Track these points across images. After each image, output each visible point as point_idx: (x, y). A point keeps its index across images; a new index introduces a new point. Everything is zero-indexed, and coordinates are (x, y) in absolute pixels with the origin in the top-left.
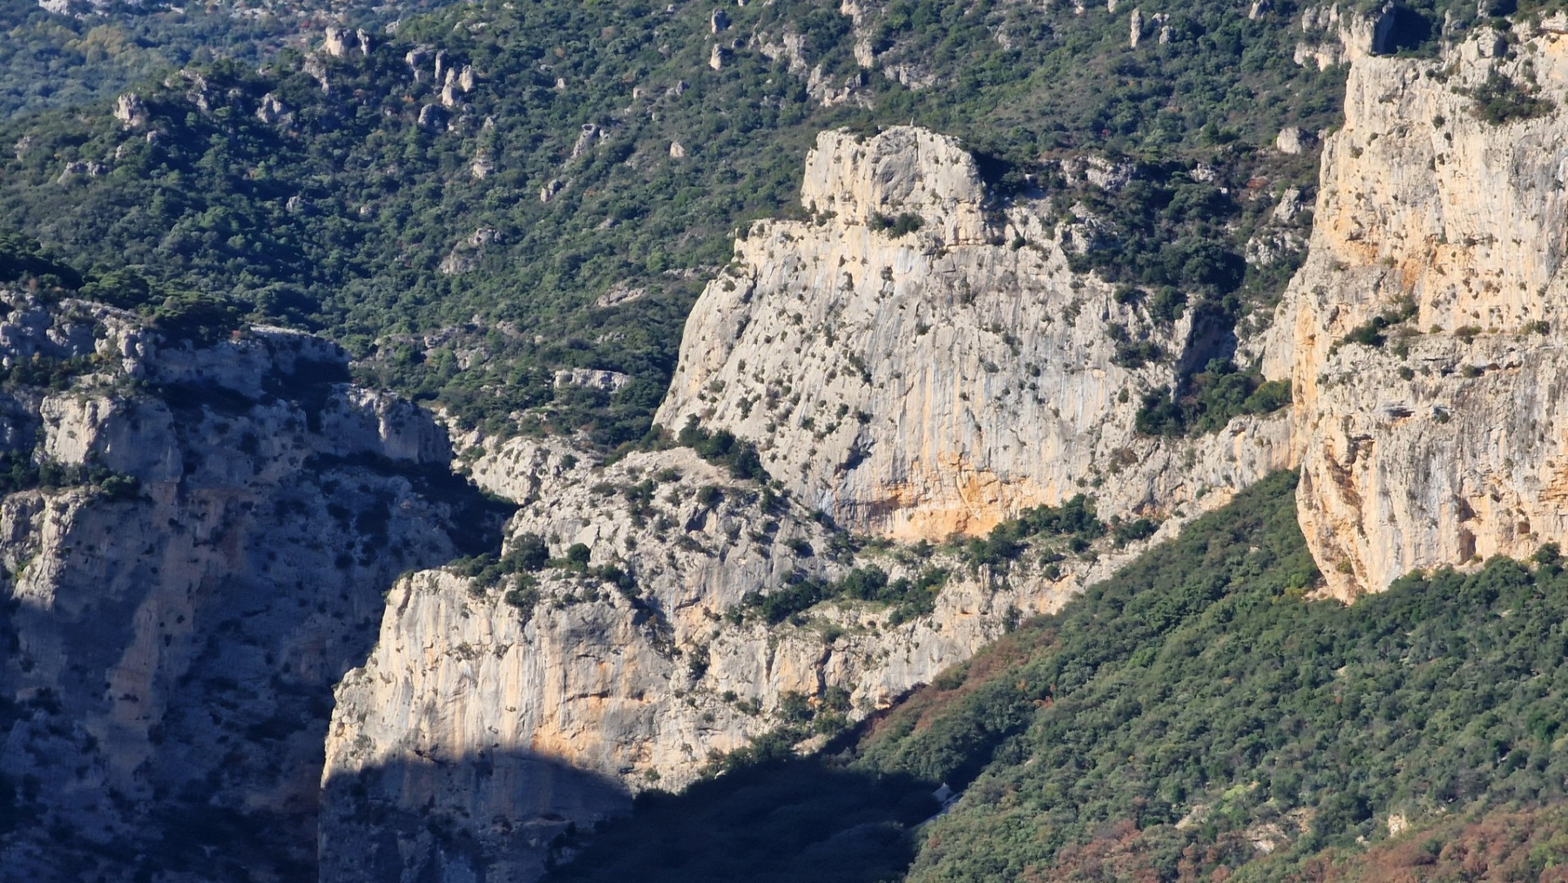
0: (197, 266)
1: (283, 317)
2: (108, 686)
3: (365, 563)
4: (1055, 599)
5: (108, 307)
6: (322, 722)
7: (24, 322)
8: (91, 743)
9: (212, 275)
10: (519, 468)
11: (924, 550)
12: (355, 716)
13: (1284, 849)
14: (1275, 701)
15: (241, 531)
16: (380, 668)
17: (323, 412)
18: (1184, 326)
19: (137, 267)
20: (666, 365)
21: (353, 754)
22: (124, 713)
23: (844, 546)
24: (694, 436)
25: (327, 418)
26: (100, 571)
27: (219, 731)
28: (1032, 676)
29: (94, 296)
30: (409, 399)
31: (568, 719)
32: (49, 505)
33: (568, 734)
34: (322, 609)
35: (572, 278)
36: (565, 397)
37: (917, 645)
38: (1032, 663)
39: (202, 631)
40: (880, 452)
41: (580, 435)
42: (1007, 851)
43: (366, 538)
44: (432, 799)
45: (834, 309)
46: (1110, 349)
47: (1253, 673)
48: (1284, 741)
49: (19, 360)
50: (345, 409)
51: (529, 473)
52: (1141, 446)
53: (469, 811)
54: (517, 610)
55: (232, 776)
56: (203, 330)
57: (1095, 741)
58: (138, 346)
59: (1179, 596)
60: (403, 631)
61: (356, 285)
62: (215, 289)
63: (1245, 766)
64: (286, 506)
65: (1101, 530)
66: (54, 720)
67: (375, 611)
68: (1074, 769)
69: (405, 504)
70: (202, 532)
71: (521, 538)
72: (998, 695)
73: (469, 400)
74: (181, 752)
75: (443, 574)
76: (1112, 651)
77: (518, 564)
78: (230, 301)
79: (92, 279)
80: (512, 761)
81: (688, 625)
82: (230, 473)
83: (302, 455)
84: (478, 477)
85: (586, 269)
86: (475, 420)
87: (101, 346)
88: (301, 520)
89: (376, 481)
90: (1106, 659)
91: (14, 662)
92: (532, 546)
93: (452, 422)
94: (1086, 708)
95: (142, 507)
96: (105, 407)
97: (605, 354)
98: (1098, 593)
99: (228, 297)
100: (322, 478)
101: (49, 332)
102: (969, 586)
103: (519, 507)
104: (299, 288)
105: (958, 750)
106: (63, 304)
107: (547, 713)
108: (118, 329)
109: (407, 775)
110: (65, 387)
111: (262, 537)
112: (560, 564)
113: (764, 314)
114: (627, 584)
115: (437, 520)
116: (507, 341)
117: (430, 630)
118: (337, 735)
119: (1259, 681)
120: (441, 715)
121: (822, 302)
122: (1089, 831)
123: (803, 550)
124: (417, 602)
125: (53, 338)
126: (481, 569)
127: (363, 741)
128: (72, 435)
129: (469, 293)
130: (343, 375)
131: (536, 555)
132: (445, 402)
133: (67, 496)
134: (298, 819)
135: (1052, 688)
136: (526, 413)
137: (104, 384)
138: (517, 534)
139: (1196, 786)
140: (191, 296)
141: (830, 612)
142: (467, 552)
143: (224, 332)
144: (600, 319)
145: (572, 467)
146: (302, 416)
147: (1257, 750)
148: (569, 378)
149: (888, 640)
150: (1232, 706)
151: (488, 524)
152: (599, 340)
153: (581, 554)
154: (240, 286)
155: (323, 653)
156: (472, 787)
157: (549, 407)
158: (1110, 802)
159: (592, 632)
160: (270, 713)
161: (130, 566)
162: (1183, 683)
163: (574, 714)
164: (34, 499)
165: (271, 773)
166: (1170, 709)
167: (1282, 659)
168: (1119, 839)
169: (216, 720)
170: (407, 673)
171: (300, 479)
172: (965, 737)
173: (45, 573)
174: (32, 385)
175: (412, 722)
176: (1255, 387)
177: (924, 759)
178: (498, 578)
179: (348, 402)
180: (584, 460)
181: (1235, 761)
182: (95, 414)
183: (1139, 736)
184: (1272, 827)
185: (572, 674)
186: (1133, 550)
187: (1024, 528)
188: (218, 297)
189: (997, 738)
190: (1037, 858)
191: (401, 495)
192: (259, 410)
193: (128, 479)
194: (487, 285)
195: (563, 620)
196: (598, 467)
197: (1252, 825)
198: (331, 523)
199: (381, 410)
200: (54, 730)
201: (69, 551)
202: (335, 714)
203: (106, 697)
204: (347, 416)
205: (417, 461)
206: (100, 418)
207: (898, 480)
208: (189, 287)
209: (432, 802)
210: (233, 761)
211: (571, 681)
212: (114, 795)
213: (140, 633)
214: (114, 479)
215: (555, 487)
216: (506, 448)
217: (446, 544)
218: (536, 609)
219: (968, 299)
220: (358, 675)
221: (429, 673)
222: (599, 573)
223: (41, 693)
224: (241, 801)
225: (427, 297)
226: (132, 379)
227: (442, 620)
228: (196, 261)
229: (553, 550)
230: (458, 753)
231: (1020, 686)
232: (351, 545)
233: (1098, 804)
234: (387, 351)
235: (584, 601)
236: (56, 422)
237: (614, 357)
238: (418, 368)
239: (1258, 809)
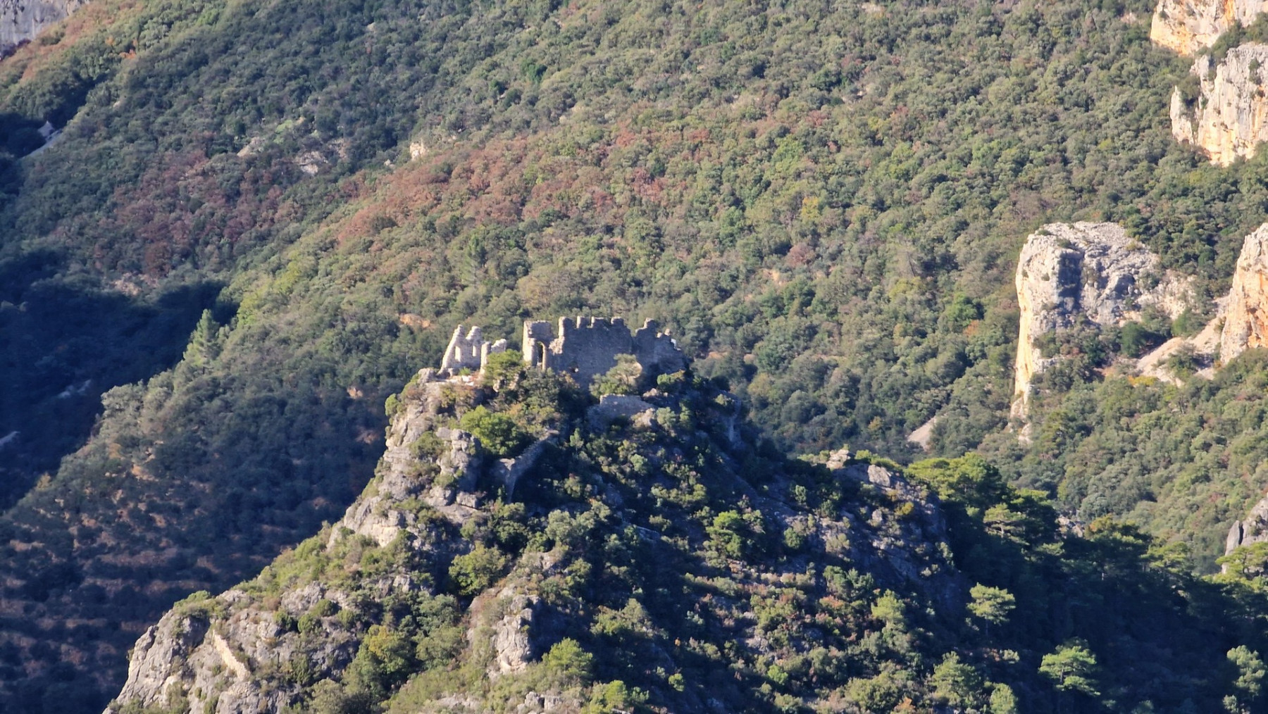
13: (326, 172)
14: (317, 52)
28: (118, 33)
37: (23, 9)
38: (117, 24)
42: (100, 176)
47: (299, 29)
48: (324, 85)
57: (170, 86)
63: (294, 105)
68: (154, 109)
72: (92, 49)
76: (183, 12)
90: (179, 18)
94: (163, 59)
105: (58, 95)
119: (305, 36)
122: (167, 159)
135: (135, 44)
139: (254, 121)
147: (303, 92)
150: (282, 56)
158: (184, 136)
162: (242, 39)
166: (230, 60)
167: (322, 18)
168: (192, 166)
172: (64, 84)
177: (30, 102)
181: (285, 101)
183: (207, 82)
184: (316, 154)
189: (90, 84)
190: (124, 182)
197: (300, 153)
231: (108, 42)
233: (173, 137)
239: (304, 140)
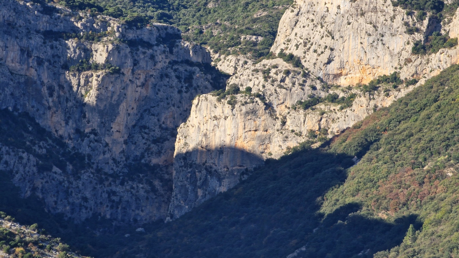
0: (137, 6)
1: (162, 20)
2: (112, 128)
3: (186, 92)
4: (388, 102)
5: (111, 18)
6: (174, 138)
7: (87, 22)
8: (107, 145)
9: (141, 8)
10: (231, 64)
11: (350, 88)
12: (184, 137)
13: (455, 175)
14: (453, 132)
15: (150, 83)
16: (191, 123)
17: (174, 48)
18: (426, 22)
19: (119, 6)
20: (274, 34)
21: (183, 148)
22: (116, 136)
23: (326, 87)
24: (282, 55)
25: (175, 50)
26: (109, 95)
27: (144, 141)
28: (381, 125)
29: (107, 15)
30: (199, 44)
31: (245, 138)
32: (94, 75)
33: (246, 142)
34: (174, 105)
35: (246, 9)
36: (244, 44)
37: (347, 116)
38: (381, 121)
39: (139, 112)
40: (337, 60)
41: (249, 55)
42: (374, 176)
43: (186, 85)
44: (206, 161)
45: (323, 17)
46: (404, 29)
47: (446, 124)
48: (455, 144)
49: (85, 33)
50: (180, 47)
51: (234, 66)
52: (413, 57)
53: (217, 164)
54: (230, 106)
55: (148, 154)
56: (139, 24)
57: (400, 144)
58: (120, 29)
59: (424, 101)
60: (197, 112)
61: (183, 11)
62: (142, 12)
63: (444, 151)
64: (163, 75)
65: (402, 82)
66: (96, 138)
67: (189, 106)
68: (394, 152)
69: (198, 75)
70: (139, 84)
71: (232, 85)
72: (372, 130)
73: (216, 44)
74: (133, 147)
75: (209, 95)
76: (405, 117)
77: (231, 93)
78: (147, 16)
79: (106, 9)
80: (229, 150)
81: (280, 110)
82: (147, 66)
83: (168, 61)
84: (219, 67)
85: (250, 6)
86: (218, 50)
87: (109, 29)
88: (168, 80)
89: (189, 68)
90: (403, 120)
91: (85, 121)
92: (235, 87)
93: (211, 51)
94: (397, 134)
95: (121, 75)
96: (110, 47)
97: (256, 31)
98: (401, 101)
99: (146, 15)
100: (174, 67)
101: (94, 25)
102: (363, 99)
103: (231, 76)
104: (167, 12)
105: (360, 147)
106: (98, 17)
107: (239, 136)
108: (114, 24)
109: (199, 154)
110: (99, 41)
111: (156, 84)
112: (243, 92)
113: (302, 19)
114: (262, 98)
115: (207, 79)
116: (227, 27)
117: (205, 112)
118: (178, 142)
119: (448, 126)
120: (208, 137)
121: (319, 16)
122: (398, 170)
123: (314, 88)
124: (201, 104)
125: (95, 27)
126: (220, 94)
127: (186, 144)
128: (101, 55)
129: (216, 13)
130: (179, 37)
131: (236, 90)
132: (210, 45)
133: (99, 73)
134: (167, 167)
135: (387, 128)
136: (233, 48)
137: (110, 40)
138: (230, 84)
139: (430, 157)
140: (135, 14)
141: (322, 106)
142: (216, 89)
143: (145, 24)
144: (255, 21)
145: (246, 64)
146: (168, 49)
147: (448, 146)
148: (245, 38)
149: (339, 114)
150: (440, 134)
151: (222, 81)
152: (254, 27)
153: (249, 90)
154: (150, 11)
155: (174, 118)
156: (218, 157)
157: (240, 46)
158: (404, 162)
159: (252, 112)
160: (158, 136)
161: (118, 93)
162: (426, 127)
163: (247, 136)
164: (90, 74)
165: (159, 153)
166: (422, 134)
167: (455, 119)
168: (407, 172)
169: (143, 138)
170: (199, 124)
171: (167, 68)
172: (362, 143)
173: (93, 95)
174: (89, 40)
175: (200, 138)
176: (447, 40)
177: (349, 149)
178: (225, 97)
179: (181, 45)
180: (250, 62)
181: (441, 150)
182: (107, 49)
183: (413, 142)
184: (452, 169)
185: (247, 125)
186: (411, 88)
187: (379, 82)
188: (143, 15)
189: (371, 143)
190: (383, 178)
191: (197, 72)
192: (155, 48)
193: (117, 68)
194: (222, 11)
195: (244, 109)
196: (254, 64)
197: (446, 168)
198: (176, 80)
199: (191, 47)
200: (96, 141)
201: (100, 89)
202: (178, 136)
203: (111, 131)
204: (181, 49)
205: (201, 63)
206: (109, 50)
207: (342, 67)
208: (134, 12)
209: (206, 162)
210: (148, 149)
211: (246, 127)
212: (114, 159)
213: (121, 113)
214: (113, 68)
215: (241, 70)
216: (227, 58)
217: (210, 86)
218: (236, 106)
219: (362, 14)
220: (184, 125)
221: (205, 124)
222: (254, 95)
223: (92, 130)
224: (150, 161)
225: (204, 15)
226: (118, 38)
227: (209, 109)
228: (137, 4)
229: (241, 89)
230: (214, 147)
231: (378, 128)
232: (182, 87)
233: (400, 162)
234: (192, 30)
235: (250, 103)
236: (96, 51)
237: (259, 32)
238: (201, 35)
239: (448, 164)
